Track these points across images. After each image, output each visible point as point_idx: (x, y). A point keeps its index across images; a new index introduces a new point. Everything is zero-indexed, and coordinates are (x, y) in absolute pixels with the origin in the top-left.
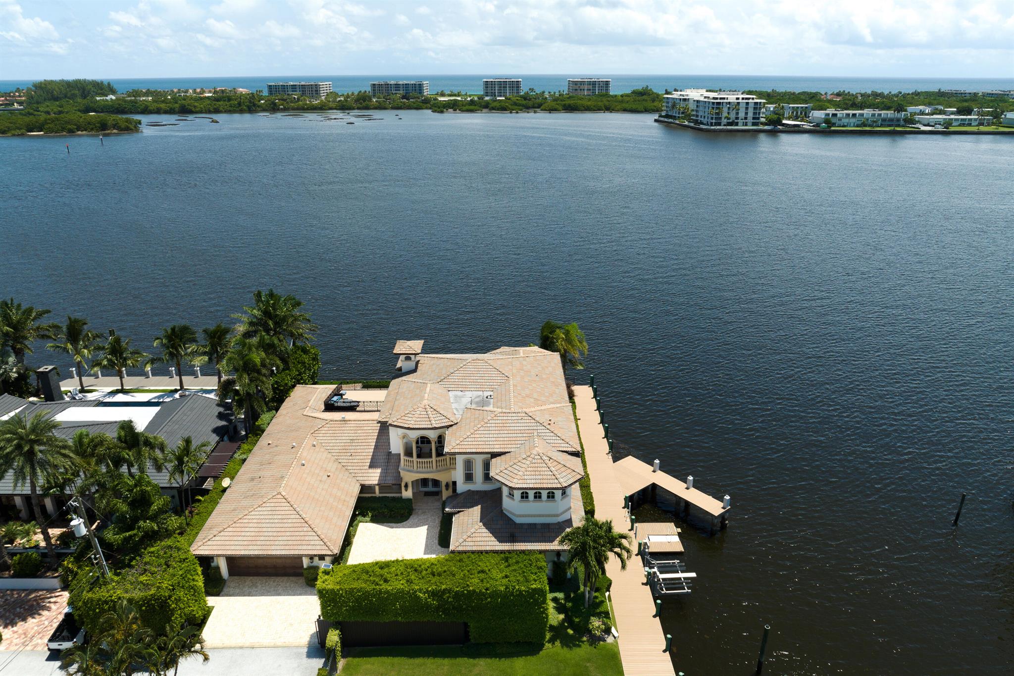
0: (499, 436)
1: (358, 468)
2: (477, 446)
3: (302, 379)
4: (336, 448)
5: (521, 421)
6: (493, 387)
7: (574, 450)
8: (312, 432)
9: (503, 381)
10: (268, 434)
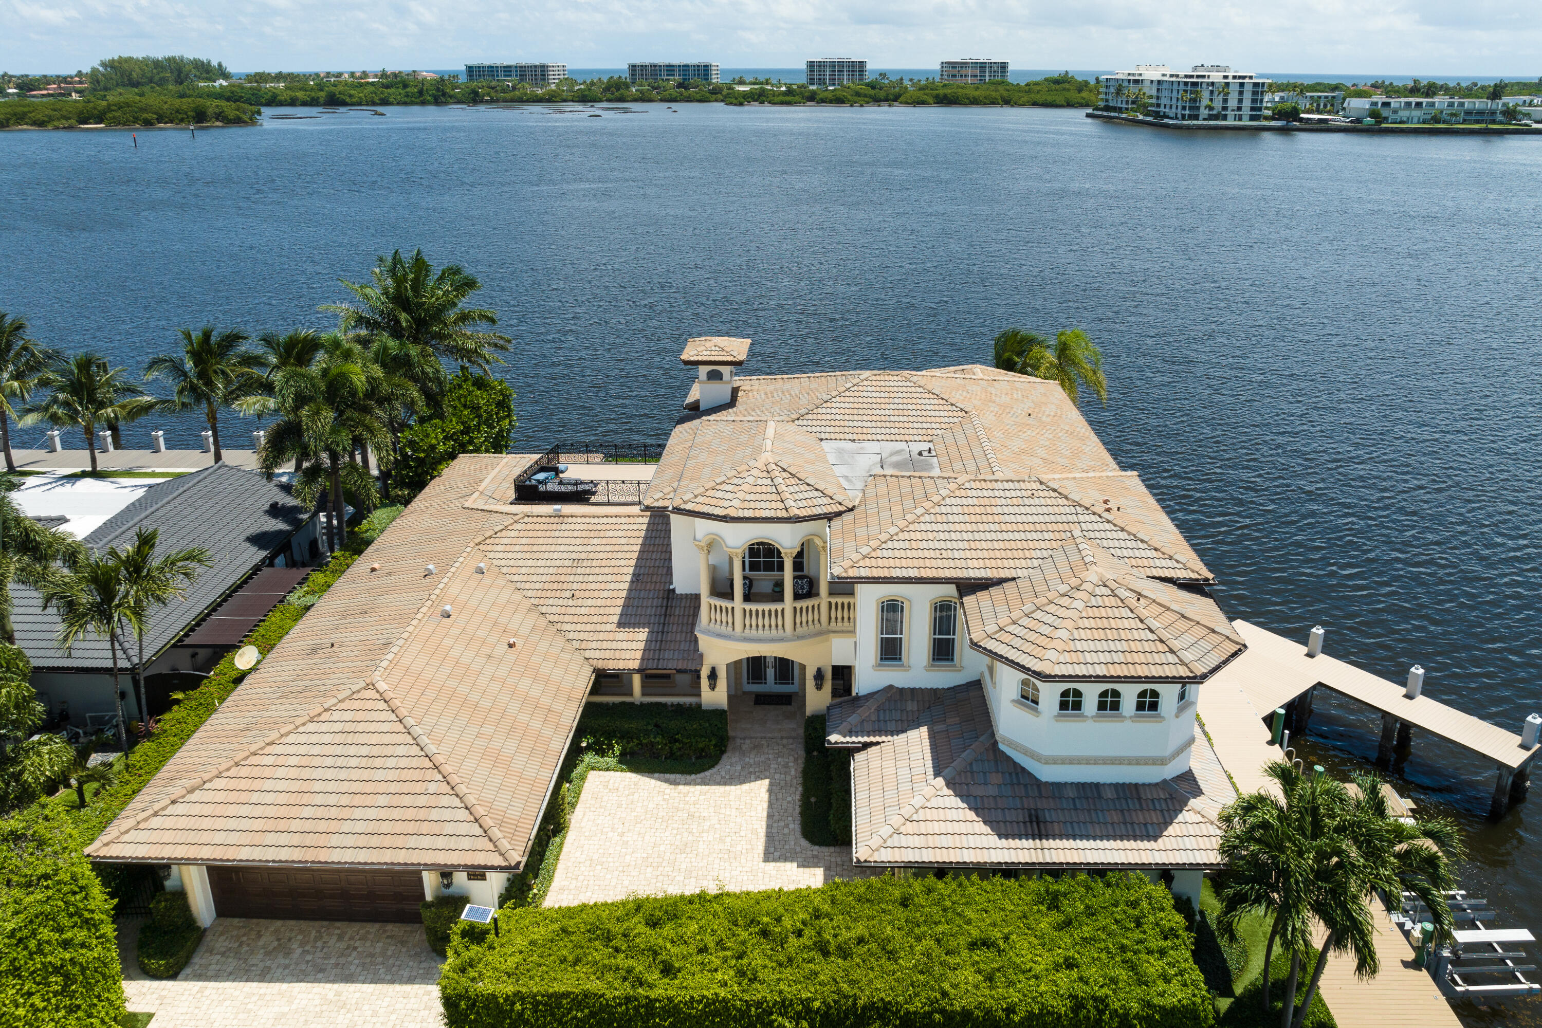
0: (977, 536)
1: (589, 627)
2: (921, 563)
3: (471, 442)
4: (534, 578)
5: (1032, 502)
6: (930, 432)
7: (1194, 576)
8: (477, 541)
9: (956, 420)
10: (377, 550)
